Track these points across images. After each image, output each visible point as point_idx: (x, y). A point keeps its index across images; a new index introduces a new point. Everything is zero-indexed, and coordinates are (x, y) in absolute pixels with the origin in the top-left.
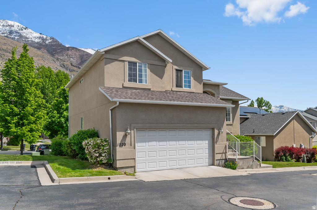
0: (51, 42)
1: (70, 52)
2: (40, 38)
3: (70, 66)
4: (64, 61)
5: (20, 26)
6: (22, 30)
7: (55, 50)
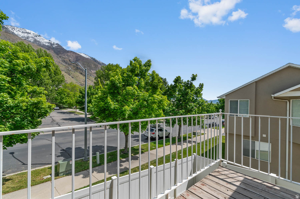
0: (57, 46)
1: (69, 54)
2: (49, 43)
3: (69, 61)
4: (65, 58)
5: (35, 33)
6: (36, 37)
7: (59, 52)
